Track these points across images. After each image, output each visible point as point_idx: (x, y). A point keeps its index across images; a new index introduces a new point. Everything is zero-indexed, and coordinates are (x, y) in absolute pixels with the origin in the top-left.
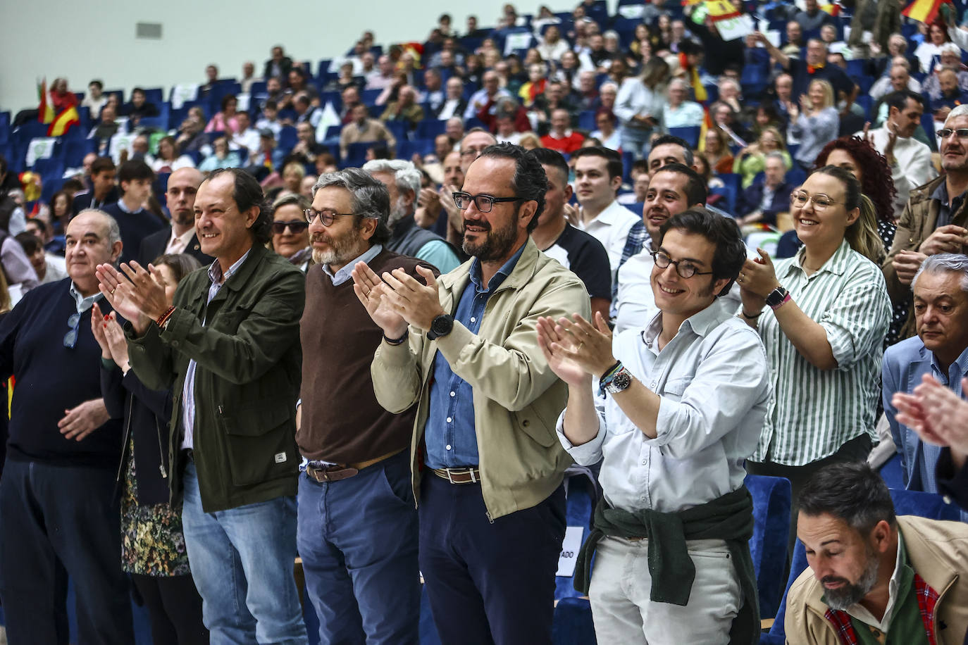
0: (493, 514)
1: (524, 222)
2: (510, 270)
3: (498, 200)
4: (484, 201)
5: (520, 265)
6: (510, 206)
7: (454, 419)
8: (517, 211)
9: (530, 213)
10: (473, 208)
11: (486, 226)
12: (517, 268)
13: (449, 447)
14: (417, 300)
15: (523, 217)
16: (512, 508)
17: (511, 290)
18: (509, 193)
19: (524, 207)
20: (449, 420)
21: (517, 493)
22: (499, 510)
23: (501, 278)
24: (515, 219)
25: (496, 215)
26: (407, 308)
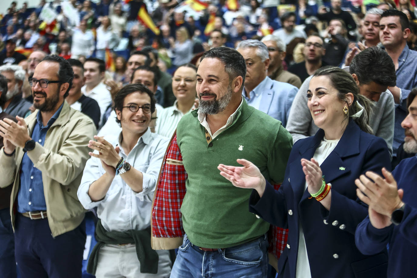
0: (55, 234)
1: (63, 93)
2: (57, 116)
3: (50, 82)
4: (44, 83)
5: (62, 113)
6: (56, 85)
7: (33, 190)
8: (59, 87)
9: (65, 89)
10: (38, 85)
11: (44, 95)
12: (61, 115)
13: (30, 203)
14: (17, 132)
15: (62, 90)
16: (64, 231)
17: (59, 126)
18: (55, 79)
19: (62, 86)
20: (30, 190)
21: (66, 224)
22: (57, 232)
23: (53, 120)
24: (58, 91)
25: (49, 89)
26: (12, 137)
